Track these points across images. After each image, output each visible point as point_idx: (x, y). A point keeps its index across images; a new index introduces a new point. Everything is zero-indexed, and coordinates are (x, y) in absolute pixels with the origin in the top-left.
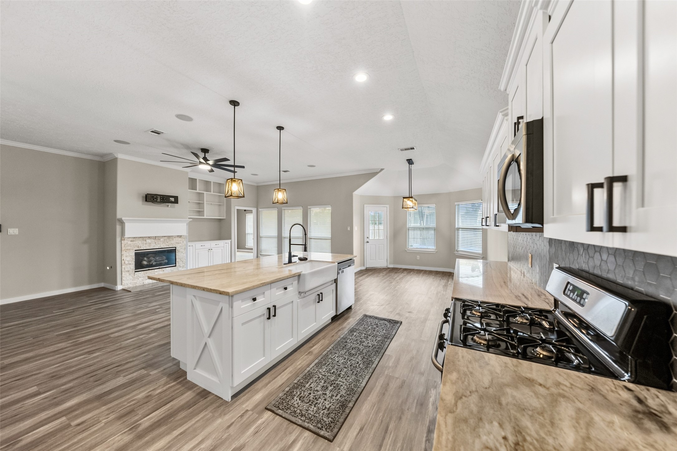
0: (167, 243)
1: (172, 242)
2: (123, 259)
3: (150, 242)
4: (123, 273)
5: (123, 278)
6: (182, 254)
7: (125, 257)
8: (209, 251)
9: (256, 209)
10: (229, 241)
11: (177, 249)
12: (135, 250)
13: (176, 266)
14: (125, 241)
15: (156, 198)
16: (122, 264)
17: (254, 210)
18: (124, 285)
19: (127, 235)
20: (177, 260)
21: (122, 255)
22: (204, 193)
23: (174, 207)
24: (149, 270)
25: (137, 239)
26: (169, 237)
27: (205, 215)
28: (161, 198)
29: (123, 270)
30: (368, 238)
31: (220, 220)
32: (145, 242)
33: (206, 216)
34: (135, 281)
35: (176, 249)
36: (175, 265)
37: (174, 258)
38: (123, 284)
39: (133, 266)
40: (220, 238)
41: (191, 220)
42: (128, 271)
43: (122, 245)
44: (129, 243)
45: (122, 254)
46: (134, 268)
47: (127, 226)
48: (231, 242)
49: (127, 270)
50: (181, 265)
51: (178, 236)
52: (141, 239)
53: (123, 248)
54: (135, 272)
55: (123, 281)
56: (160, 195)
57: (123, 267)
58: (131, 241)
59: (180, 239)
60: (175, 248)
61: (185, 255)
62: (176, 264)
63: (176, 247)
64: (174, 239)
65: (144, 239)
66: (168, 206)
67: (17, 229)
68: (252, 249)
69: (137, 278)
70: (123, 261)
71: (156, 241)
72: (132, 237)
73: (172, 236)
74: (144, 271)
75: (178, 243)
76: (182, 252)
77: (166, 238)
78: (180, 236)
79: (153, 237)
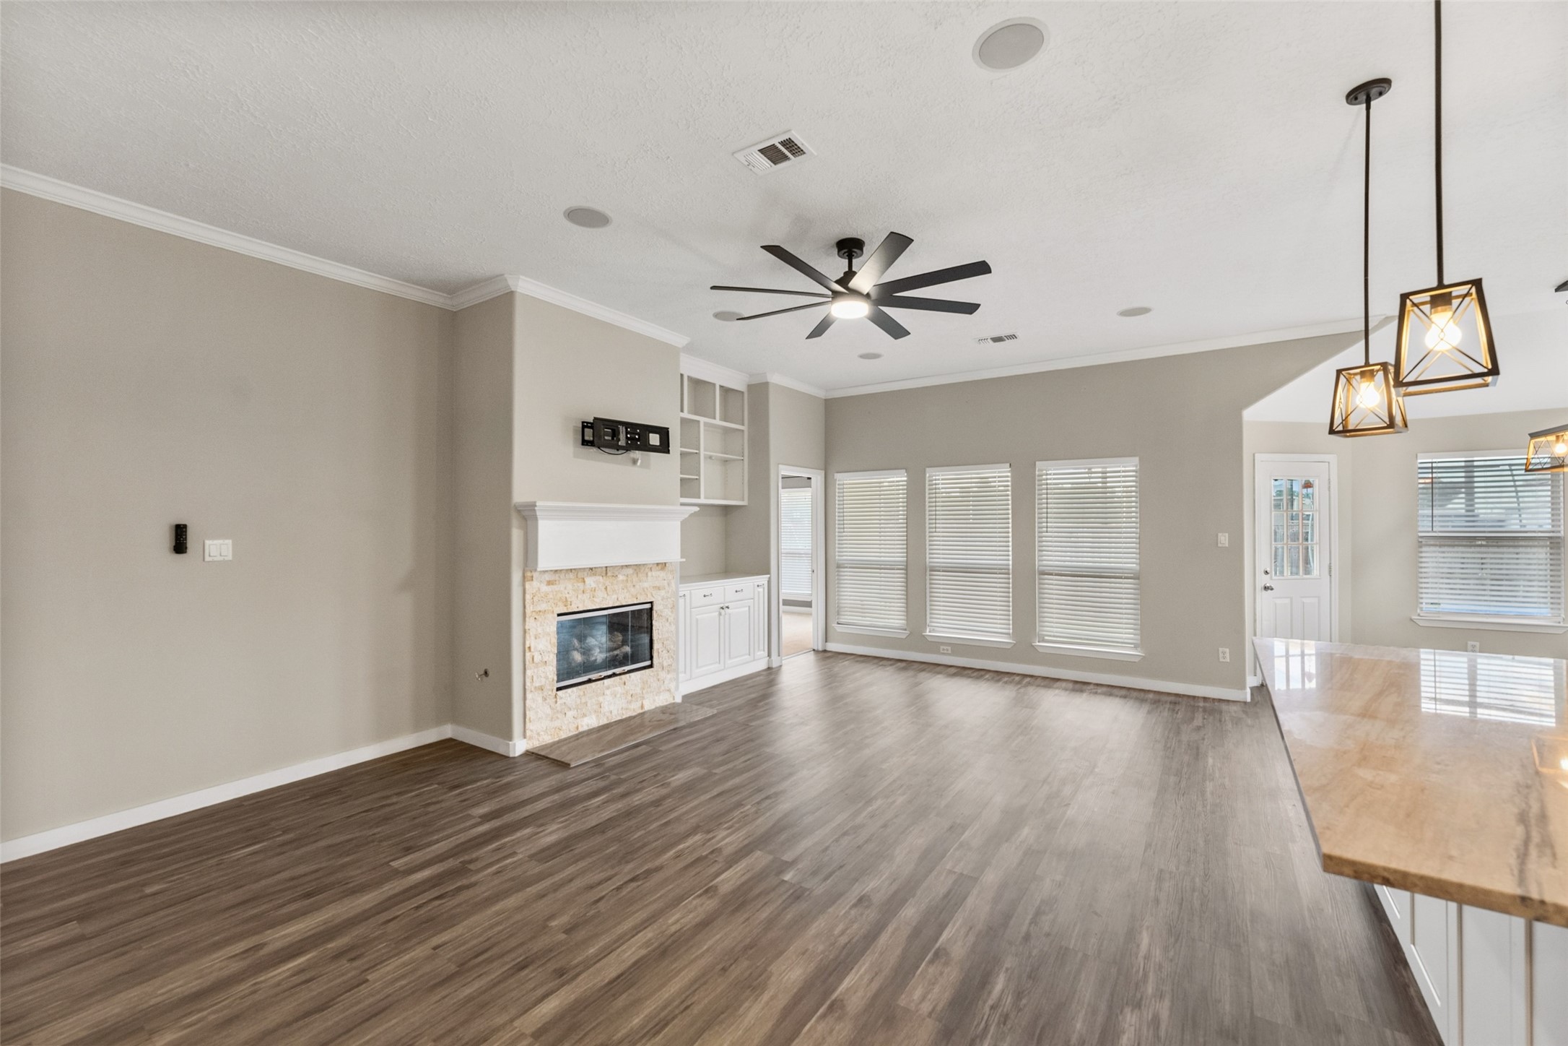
0: (632, 590)
1: (646, 585)
2: (527, 645)
3: (593, 585)
4: (529, 696)
5: (527, 713)
6: (667, 624)
7: (533, 638)
8: (720, 614)
9: (823, 472)
10: (763, 579)
11: (655, 608)
12: (559, 615)
13: (651, 666)
14: (535, 584)
15: (615, 434)
16: (527, 663)
17: (818, 478)
18: (531, 738)
19: (542, 565)
20: (656, 646)
21: (525, 632)
22: (698, 422)
23: (646, 465)
24: (590, 681)
25: (562, 576)
26: (637, 567)
27: (702, 495)
28: (627, 433)
29: (528, 684)
30: (1266, 573)
31: (726, 510)
32: (581, 585)
33: (706, 498)
34: (557, 723)
35: (651, 609)
36: (648, 663)
37: (647, 640)
38: (528, 733)
39: (551, 671)
40: (728, 569)
42: (541, 689)
43: (528, 597)
44: (545, 588)
45: (527, 627)
46: (556, 678)
47: (547, 529)
48: (769, 582)
49: (537, 684)
50: (665, 664)
51: (658, 564)
52: (571, 575)
53: (528, 611)
54: (559, 689)
55: (528, 725)
56: (627, 425)
57: (529, 673)
58: (549, 583)
59: (662, 574)
60: (648, 606)
61: (673, 628)
62: (651, 658)
63: (651, 603)
64: (650, 574)
65: (580, 575)
66: (635, 462)
67: (229, 542)
68: (809, 604)
69: (561, 712)
70: (528, 654)
71: (607, 583)
72: (552, 571)
73: (644, 565)
74: (580, 687)
75: (659, 588)
76: (667, 620)
77: (630, 571)
78: (662, 563)
79: (602, 568)
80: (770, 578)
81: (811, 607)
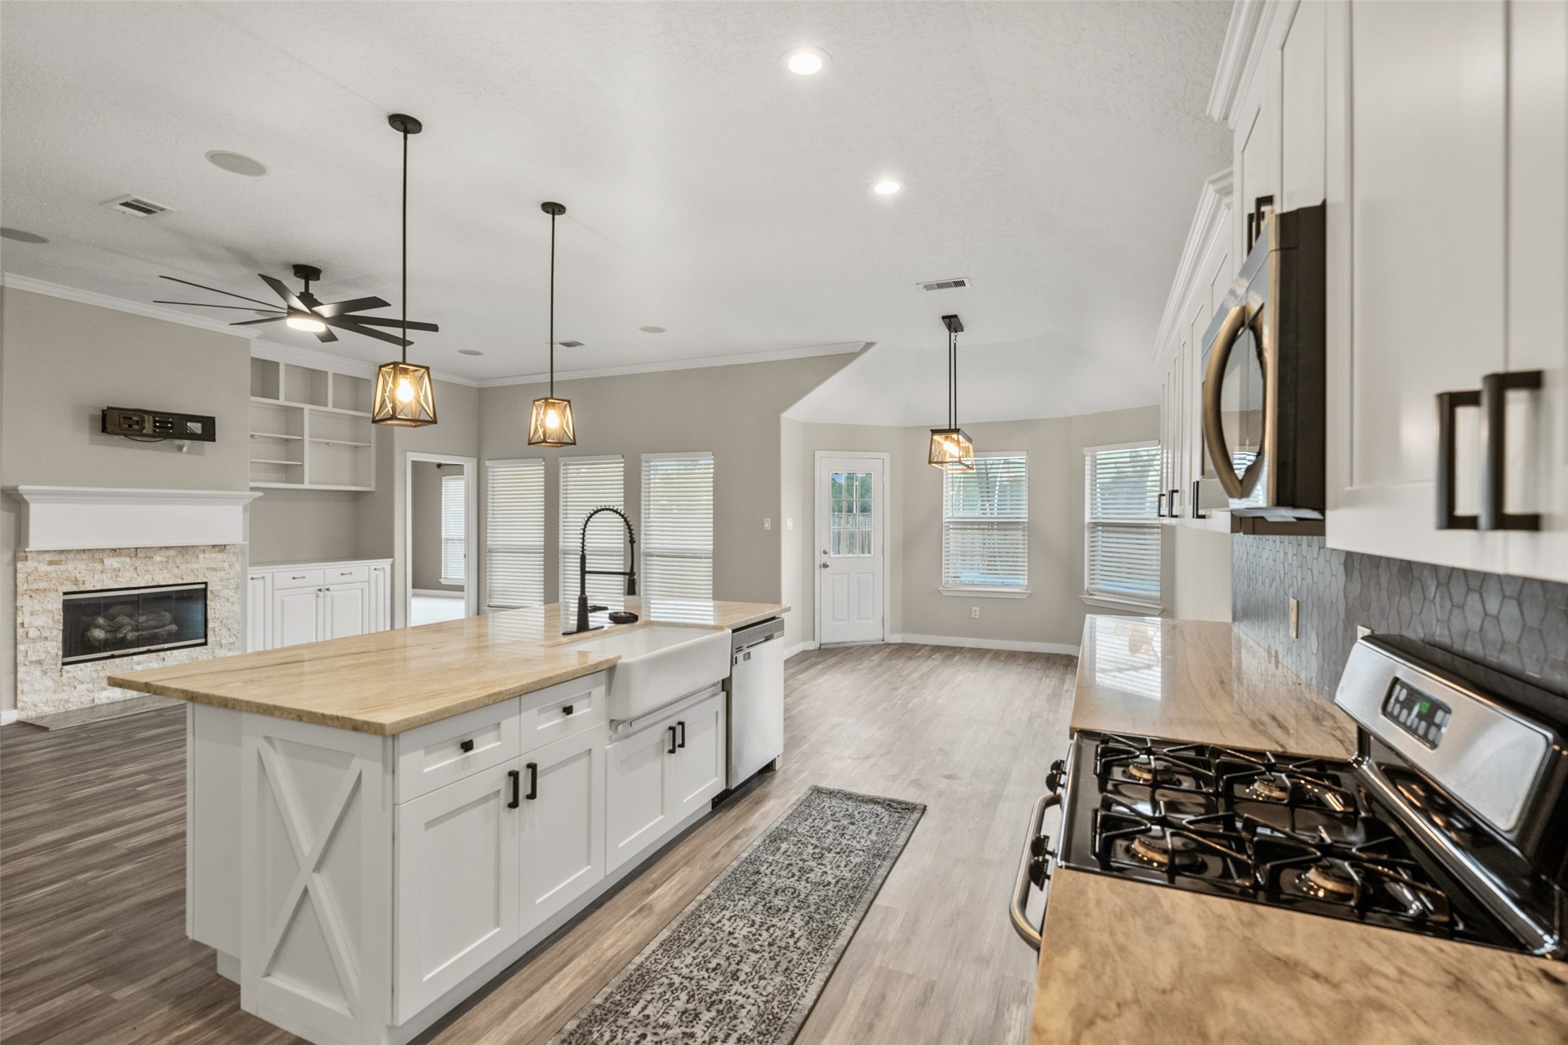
0: (176, 571)
1: (195, 566)
2: (19, 620)
3: (116, 565)
4: (21, 669)
5: (19, 686)
6: (228, 604)
7: (27, 615)
8: (318, 596)
9: (475, 460)
10: (385, 564)
11: (209, 588)
12: (65, 594)
13: (205, 644)
14: (31, 564)
15: (141, 423)
16: (19, 638)
17: (469, 465)
18: (23, 709)
19: (34, 544)
20: (210, 625)
21: (16, 608)
22: (302, 409)
23: (201, 453)
24: (113, 657)
25: (71, 556)
26: (183, 550)
27: (307, 479)
28: (155, 422)
29: (20, 658)
30: (825, 552)
31: (356, 496)
32: (98, 566)
33: (311, 483)
34: (64, 696)
35: (205, 590)
36: (202, 641)
37: (200, 617)
38: (20, 704)
39: (55, 646)
40: (357, 554)
41: (260, 494)
42: (40, 662)
43: (20, 575)
44: (44, 568)
45: (19, 604)
46: (61, 653)
47: (38, 513)
48: (393, 566)
49: (34, 658)
50: (224, 642)
51: (214, 546)
52: (84, 556)
53: (21, 588)
54: (64, 664)
55: (20, 697)
56: (154, 414)
57: (21, 648)
58: (51, 563)
59: (220, 556)
60: (203, 586)
61: (237, 608)
62: (206, 636)
63: (206, 583)
64: (201, 556)
65: (97, 555)
66: (180, 448)
68: (461, 588)
69: (69, 685)
70: (20, 631)
71: (138, 563)
72: (55, 551)
73: (193, 547)
74: (97, 662)
75: (215, 570)
76: (228, 600)
77: (173, 553)
78: (220, 546)
79: (129, 549)
80: (393, 562)
81: (463, 591)
